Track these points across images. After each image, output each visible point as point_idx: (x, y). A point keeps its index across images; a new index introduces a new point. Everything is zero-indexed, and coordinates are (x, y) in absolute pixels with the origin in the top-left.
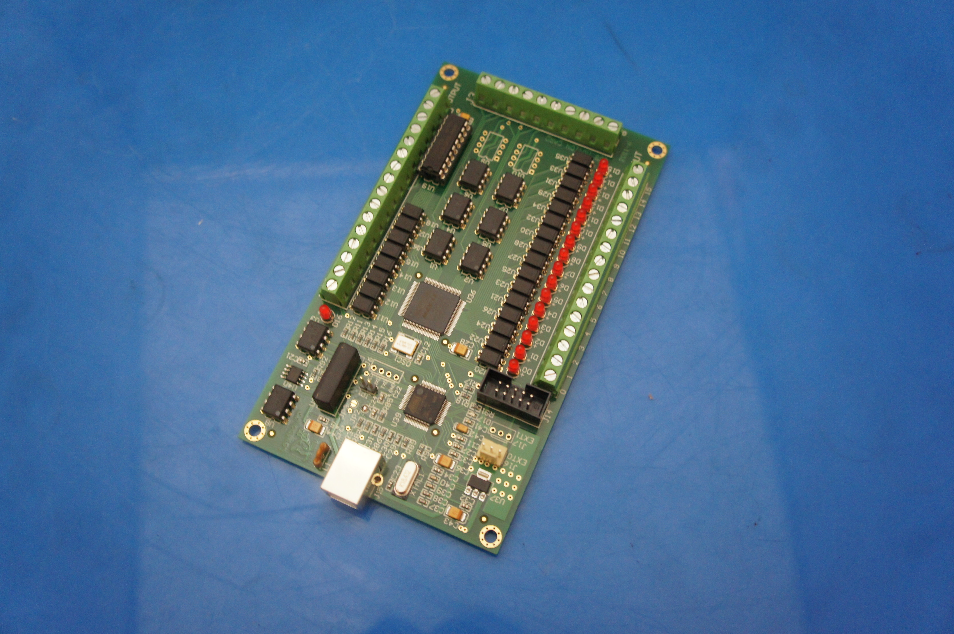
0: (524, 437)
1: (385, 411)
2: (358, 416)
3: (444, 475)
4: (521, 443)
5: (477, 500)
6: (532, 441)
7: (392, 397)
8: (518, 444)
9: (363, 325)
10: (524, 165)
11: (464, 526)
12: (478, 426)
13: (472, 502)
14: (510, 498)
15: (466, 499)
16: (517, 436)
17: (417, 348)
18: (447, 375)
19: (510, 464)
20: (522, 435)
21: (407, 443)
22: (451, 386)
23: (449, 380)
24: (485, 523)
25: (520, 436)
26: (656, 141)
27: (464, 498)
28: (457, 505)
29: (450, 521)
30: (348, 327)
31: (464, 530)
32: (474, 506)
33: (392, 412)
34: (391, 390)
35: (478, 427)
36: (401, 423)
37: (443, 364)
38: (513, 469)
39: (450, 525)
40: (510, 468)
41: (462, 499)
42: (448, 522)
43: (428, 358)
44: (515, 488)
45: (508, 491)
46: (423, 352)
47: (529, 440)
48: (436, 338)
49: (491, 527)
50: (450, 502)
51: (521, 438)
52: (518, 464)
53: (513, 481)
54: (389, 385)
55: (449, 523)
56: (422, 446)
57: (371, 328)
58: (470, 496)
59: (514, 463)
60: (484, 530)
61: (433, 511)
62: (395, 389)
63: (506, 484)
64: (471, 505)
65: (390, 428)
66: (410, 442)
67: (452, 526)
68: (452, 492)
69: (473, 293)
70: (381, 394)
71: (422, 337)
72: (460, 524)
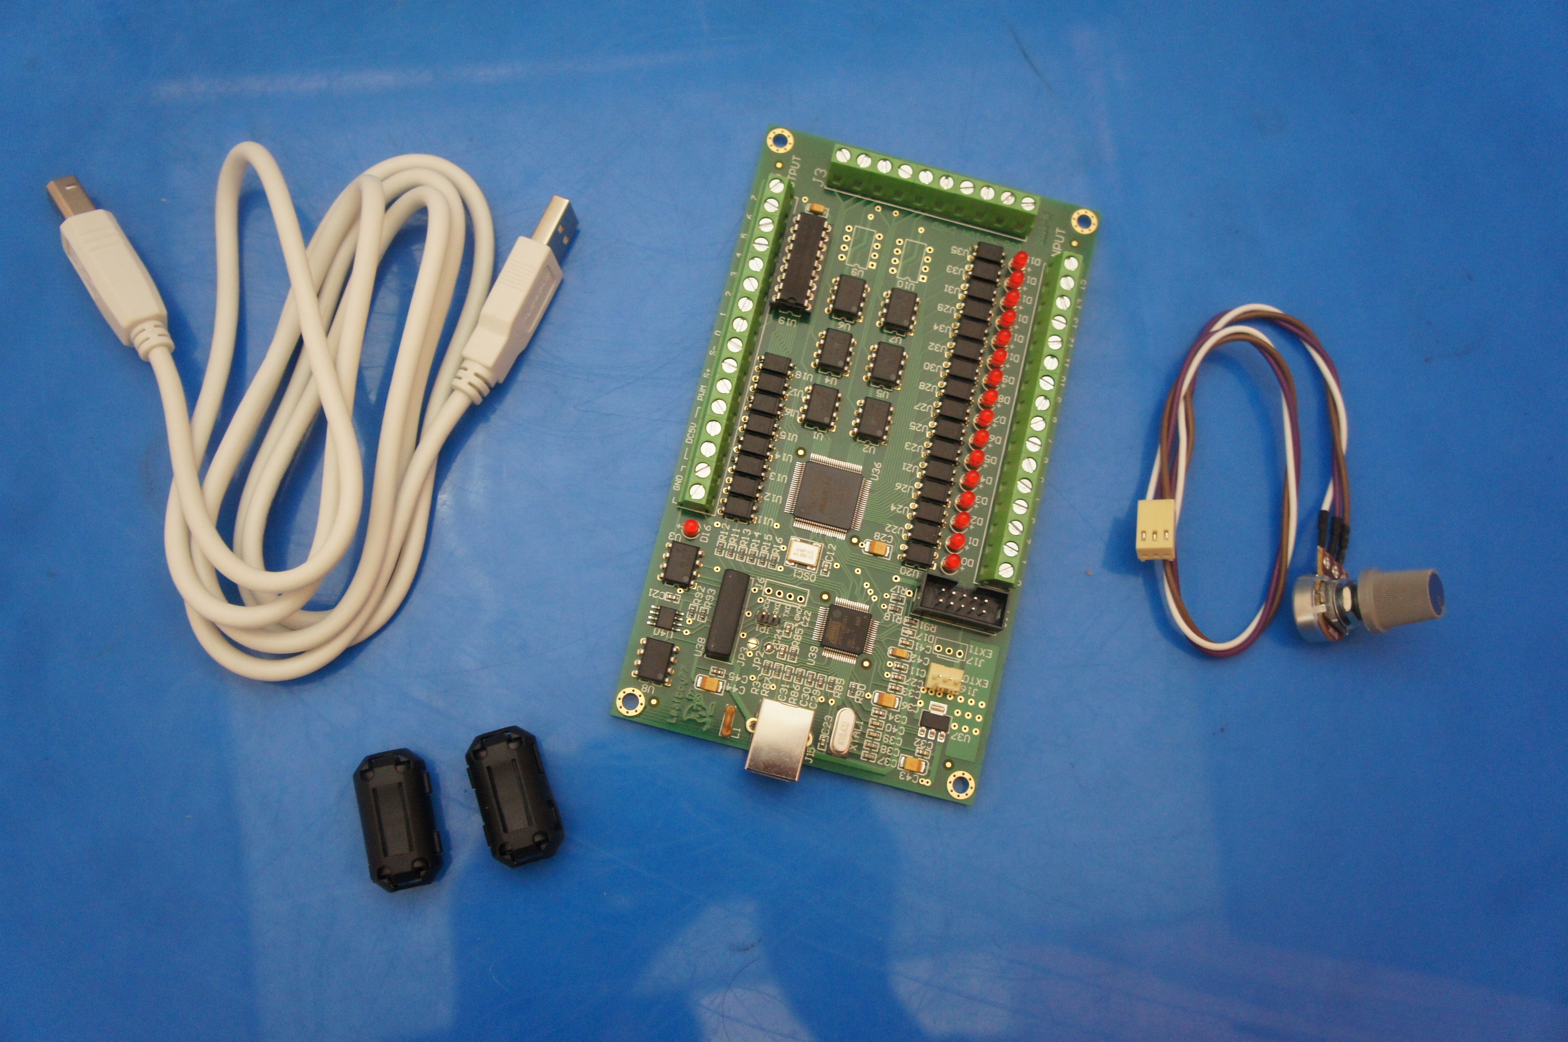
0: (979, 652)
1: (795, 648)
2: (762, 660)
3: (888, 717)
4: (977, 659)
5: (935, 741)
6: (991, 654)
7: (800, 626)
8: (973, 661)
9: (741, 534)
10: (912, 269)
11: (926, 777)
12: (919, 646)
13: (929, 745)
14: (976, 732)
15: (922, 744)
16: (971, 652)
17: (823, 554)
18: (866, 585)
19: (967, 690)
20: (977, 648)
21: (833, 684)
22: (875, 599)
23: (870, 592)
24: (951, 770)
25: (974, 650)
26: (1079, 208)
27: (919, 743)
28: (912, 753)
29: (907, 775)
30: (721, 540)
31: (926, 782)
32: (933, 750)
33: (805, 646)
34: (797, 617)
35: (919, 648)
36: (820, 658)
37: (858, 571)
38: (973, 695)
39: (908, 779)
40: (969, 693)
41: (917, 744)
42: (905, 776)
43: (837, 566)
44: (979, 719)
45: (972, 724)
46: (829, 558)
47: (987, 653)
48: (842, 537)
49: (959, 774)
50: (903, 751)
51: (976, 653)
52: (977, 687)
53: (975, 710)
54: (793, 610)
55: (906, 778)
56: (853, 684)
57: (753, 537)
58: (926, 738)
59: (973, 687)
60: (951, 778)
61: (884, 766)
62: (802, 615)
63: (968, 716)
64: (929, 749)
65: (807, 668)
66: (837, 682)
67: (911, 780)
68: (902, 737)
69: (878, 466)
70: (786, 624)
71: (822, 538)
72: (920, 777)
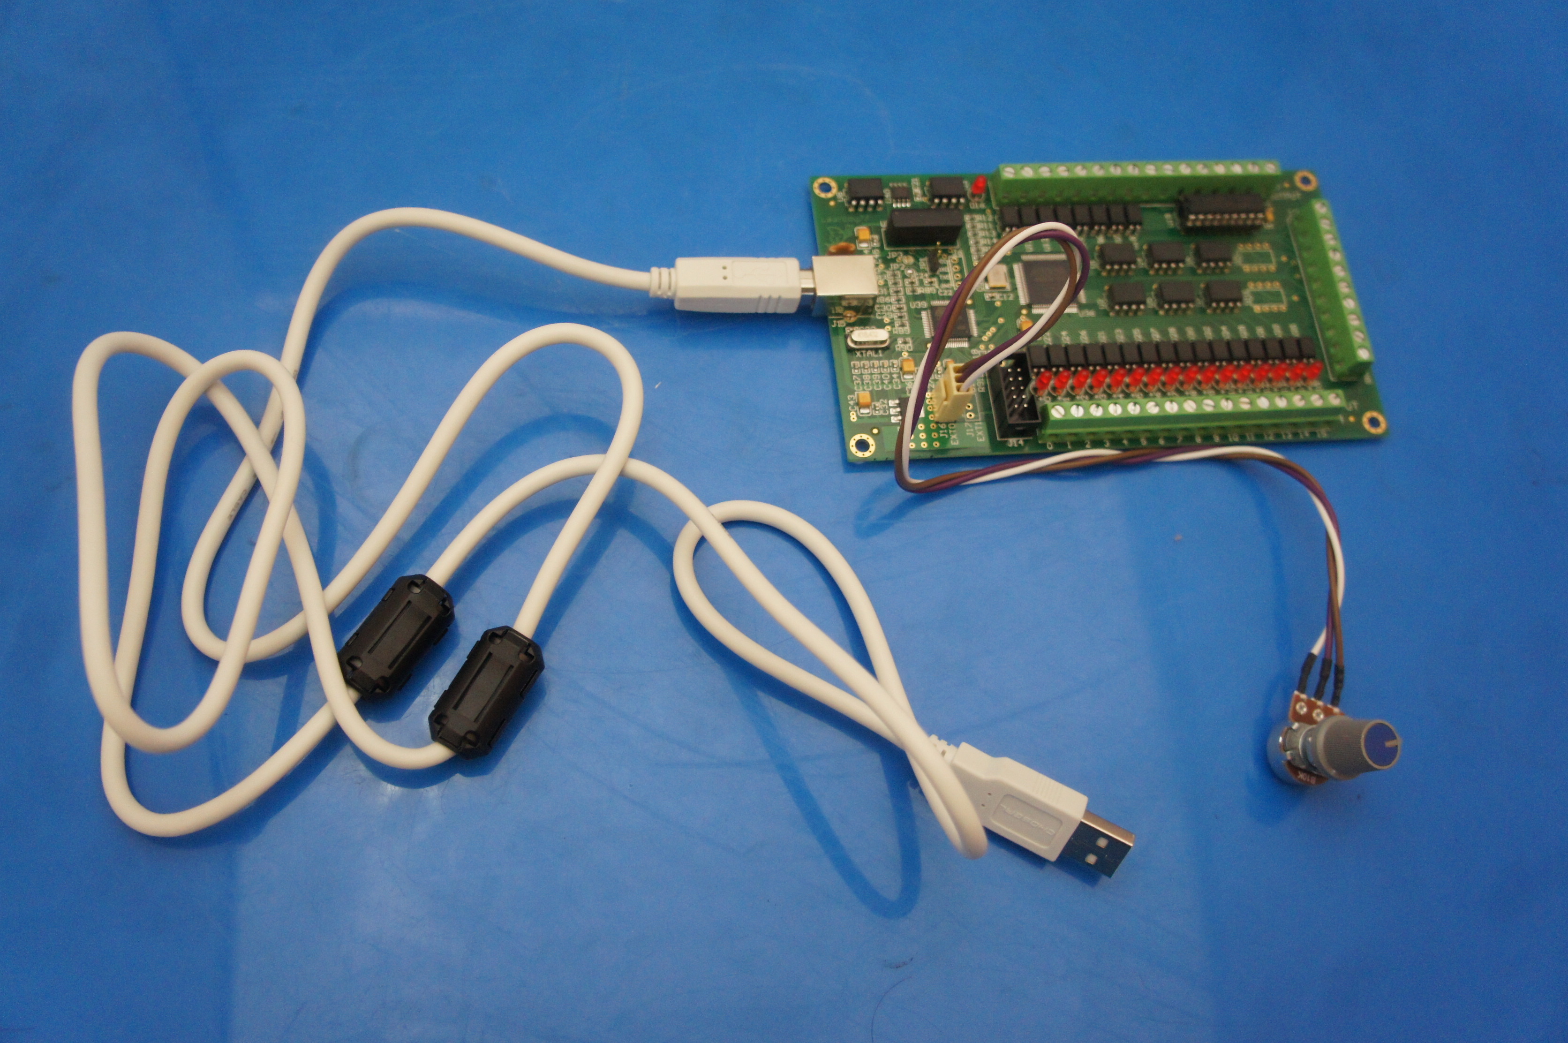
0: (980, 430)
1: (920, 291)
2: (898, 269)
3: (893, 373)
4: (972, 430)
5: (890, 416)
6: (981, 440)
7: (937, 290)
8: (969, 428)
9: (989, 230)
10: (1259, 298)
11: (857, 416)
13: (885, 412)
14: (912, 446)
15: (884, 406)
16: (976, 424)
17: (1000, 289)
18: (993, 330)
19: (944, 429)
20: (981, 428)
21: (903, 325)
22: (985, 338)
23: (989, 334)
24: (873, 435)
25: (979, 426)
26: (1380, 411)
27: (884, 404)
28: (872, 400)
30: (978, 217)
31: (853, 417)
32: (882, 416)
33: (922, 297)
34: (944, 286)
36: (918, 311)
37: (1001, 320)
38: (941, 435)
39: (850, 402)
40: (941, 432)
41: (882, 402)
42: (852, 399)
43: (998, 304)
44: (924, 445)
45: (917, 441)
46: (1001, 297)
47: (981, 437)
48: (1023, 300)
49: (871, 441)
50: (871, 392)
51: (976, 428)
52: (949, 437)
53: (930, 440)
54: (947, 282)
55: (850, 401)
56: (909, 339)
57: (991, 238)
58: (890, 407)
59: (948, 433)
60: (865, 437)
61: (853, 381)
62: (947, 289)
63: (923, 436)
64: (881, 413)
65: (907, 304)
66: (905, 328)
67: (850, 405)
68: (883, 389)
69: (1091, 313)
70: (935, 280)
71: (1014, 289)
72: (856, 411)
